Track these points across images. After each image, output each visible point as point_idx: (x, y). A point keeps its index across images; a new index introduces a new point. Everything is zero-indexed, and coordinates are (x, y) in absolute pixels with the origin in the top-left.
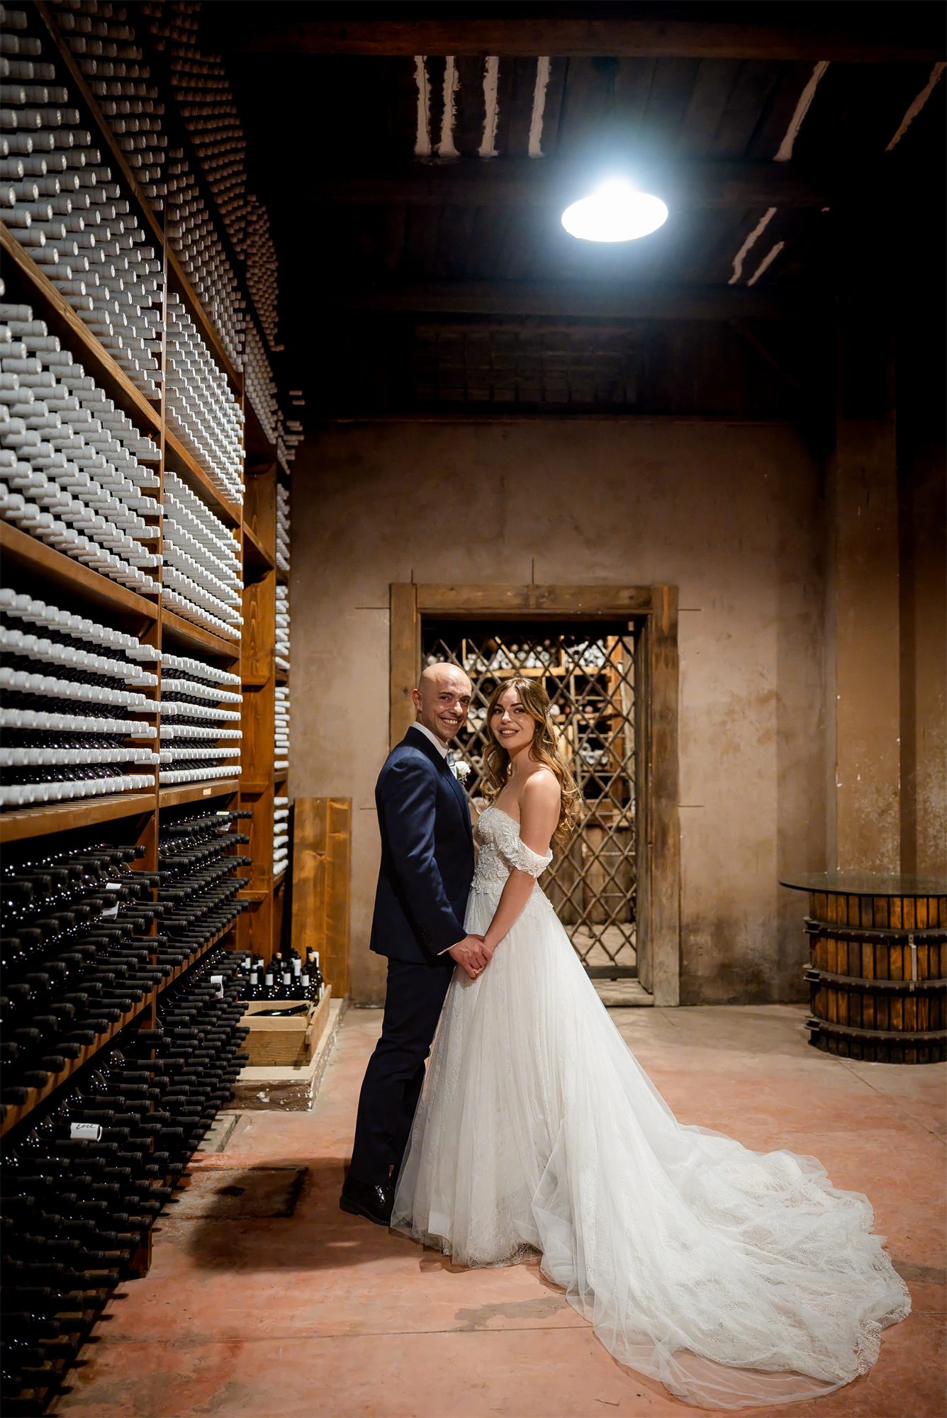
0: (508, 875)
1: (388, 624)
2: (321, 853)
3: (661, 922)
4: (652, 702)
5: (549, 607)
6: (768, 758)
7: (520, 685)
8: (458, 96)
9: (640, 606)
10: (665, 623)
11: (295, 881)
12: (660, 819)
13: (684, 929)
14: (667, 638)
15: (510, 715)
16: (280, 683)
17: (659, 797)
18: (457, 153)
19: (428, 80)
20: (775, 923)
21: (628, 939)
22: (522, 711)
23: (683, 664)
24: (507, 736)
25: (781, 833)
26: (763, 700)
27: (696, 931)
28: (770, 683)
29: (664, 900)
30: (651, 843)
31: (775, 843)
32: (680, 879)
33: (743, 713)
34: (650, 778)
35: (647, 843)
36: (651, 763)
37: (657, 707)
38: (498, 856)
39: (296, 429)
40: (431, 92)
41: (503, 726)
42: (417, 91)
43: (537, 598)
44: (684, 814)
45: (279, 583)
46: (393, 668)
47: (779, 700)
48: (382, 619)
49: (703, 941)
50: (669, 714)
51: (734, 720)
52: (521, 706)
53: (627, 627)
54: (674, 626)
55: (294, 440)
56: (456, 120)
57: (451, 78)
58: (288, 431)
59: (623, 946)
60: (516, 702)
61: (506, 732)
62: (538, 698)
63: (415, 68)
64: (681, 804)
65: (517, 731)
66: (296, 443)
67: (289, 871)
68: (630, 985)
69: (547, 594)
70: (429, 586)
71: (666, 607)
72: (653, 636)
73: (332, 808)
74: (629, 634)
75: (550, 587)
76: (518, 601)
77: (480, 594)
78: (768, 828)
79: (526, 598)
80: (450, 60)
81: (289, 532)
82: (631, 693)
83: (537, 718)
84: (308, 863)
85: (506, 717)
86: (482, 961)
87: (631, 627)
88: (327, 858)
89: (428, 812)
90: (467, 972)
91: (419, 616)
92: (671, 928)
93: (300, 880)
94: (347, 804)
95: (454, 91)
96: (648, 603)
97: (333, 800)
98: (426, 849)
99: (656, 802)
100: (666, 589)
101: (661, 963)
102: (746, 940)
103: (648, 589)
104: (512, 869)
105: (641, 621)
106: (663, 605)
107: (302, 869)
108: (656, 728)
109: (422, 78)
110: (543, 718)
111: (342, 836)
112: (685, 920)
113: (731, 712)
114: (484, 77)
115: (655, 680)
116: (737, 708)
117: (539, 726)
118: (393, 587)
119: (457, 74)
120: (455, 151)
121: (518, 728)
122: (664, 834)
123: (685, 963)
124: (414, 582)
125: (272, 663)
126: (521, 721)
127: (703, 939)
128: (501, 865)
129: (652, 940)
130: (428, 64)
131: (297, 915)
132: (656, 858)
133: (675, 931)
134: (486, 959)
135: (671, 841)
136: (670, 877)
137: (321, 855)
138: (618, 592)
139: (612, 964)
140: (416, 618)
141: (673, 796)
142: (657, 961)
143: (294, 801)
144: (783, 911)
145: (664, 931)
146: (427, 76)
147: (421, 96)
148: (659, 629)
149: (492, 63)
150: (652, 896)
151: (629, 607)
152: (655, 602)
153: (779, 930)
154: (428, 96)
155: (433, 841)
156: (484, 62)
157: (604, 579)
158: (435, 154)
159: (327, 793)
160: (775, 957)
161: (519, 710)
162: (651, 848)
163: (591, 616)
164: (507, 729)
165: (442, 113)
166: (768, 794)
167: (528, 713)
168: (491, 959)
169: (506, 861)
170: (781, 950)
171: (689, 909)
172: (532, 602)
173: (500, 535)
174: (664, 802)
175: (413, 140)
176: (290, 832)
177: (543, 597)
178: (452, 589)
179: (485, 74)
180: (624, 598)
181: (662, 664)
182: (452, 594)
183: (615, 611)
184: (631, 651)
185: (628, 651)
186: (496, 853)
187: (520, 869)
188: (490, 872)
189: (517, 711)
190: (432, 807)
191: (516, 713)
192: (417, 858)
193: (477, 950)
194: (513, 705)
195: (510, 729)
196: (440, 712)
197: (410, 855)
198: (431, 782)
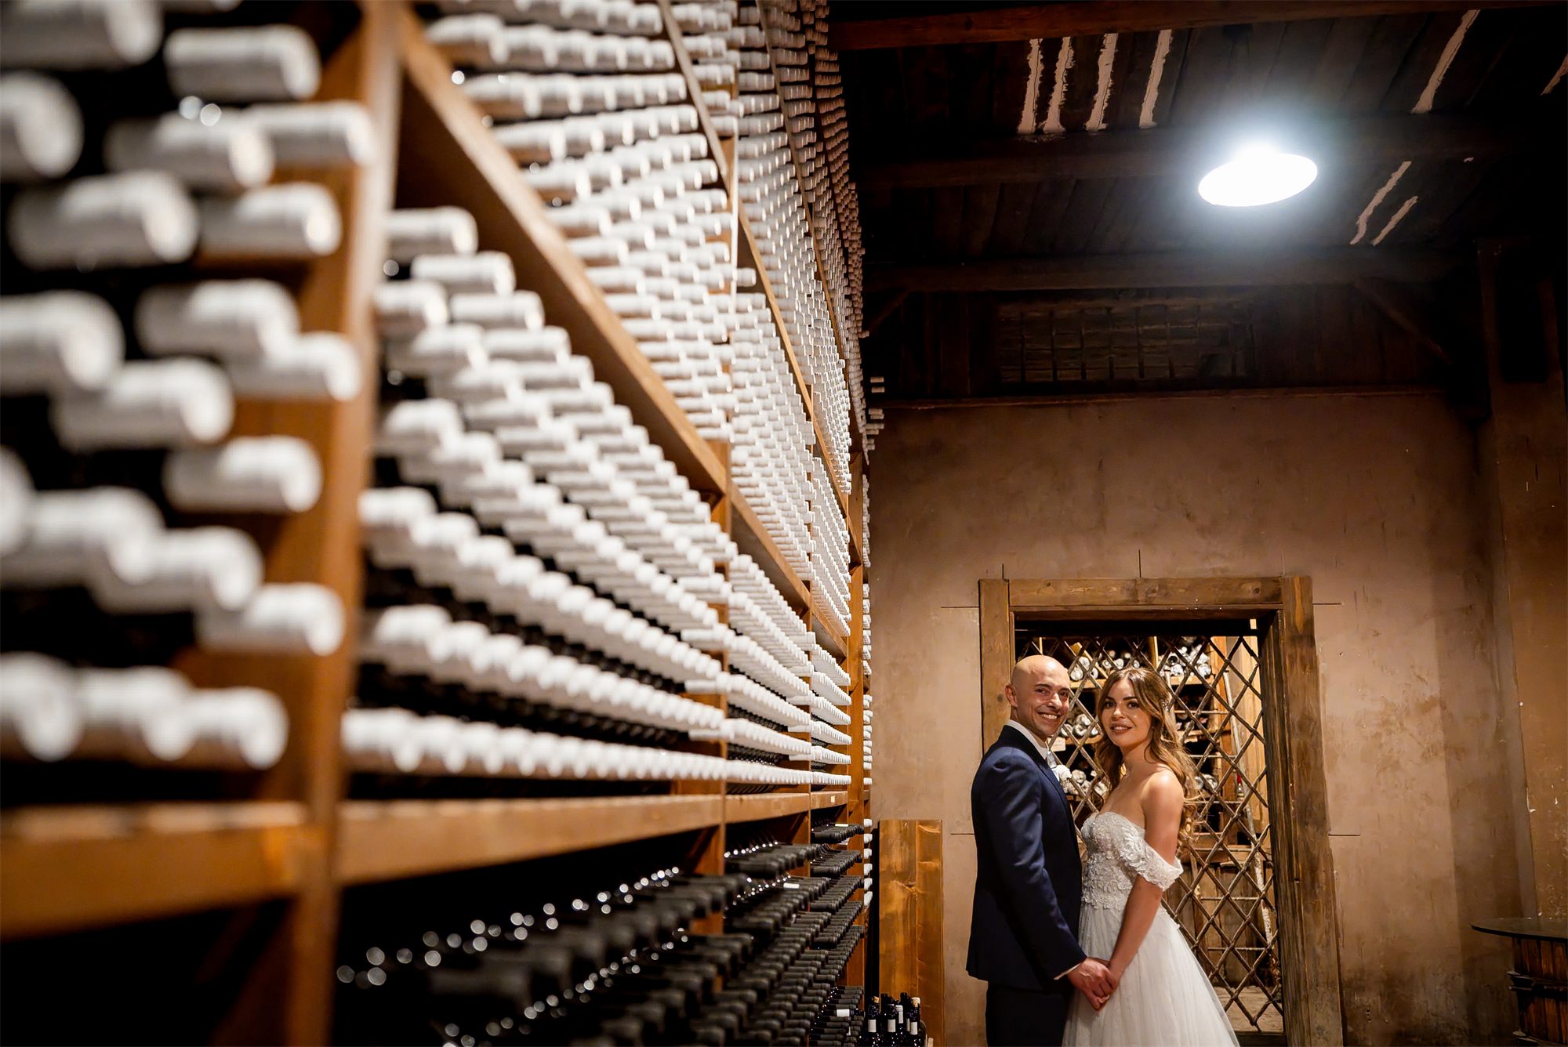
0: (1131, 887)
1: (978, 624)
2: (910, 883)
3: (1317, 975)
4: (1288, 710)
5: (1161, 603)
6: (1435, 777)
7: (1134, 678)
8: (1070, 73)
9: (1269, 600)
10: (1299, 620)
11: (881, 916)
12: (1307, 849)
13: (1347, 987)
14: (1301, 637)
15: (1121, 710)
16: (866, 690)
17: (1304, 824)
18: (1063, 129)
19: (1041, 60)
20: (1461, 981)
21: (1271, 999)
22: (1134, 705)
23: (1323, 667)
24: (1119, 733)
25: (1459, 869)
26: (1425, 708)
27: (1361, 989)
28: (1431, 689)
29: (1319, 950)
30: (1297, 880)
31: (1453, 881)
32: (1337, 925)
33: (1401, 724)
34: (1292, 801)
35: (1292, 879)
36: (1292, 782)
37: (1295, 716)
38: (1118, 865)
39: (877, 418)
40: (1043, 72)
41: (1114, 722)
42: (1028, 71)
43: (1147, 593)
44: (1335, 844)
45: (865, 581)
46: (984, 673)
47: (1444, 707)
48: (971, 619)
49: (1370, 1001)
50: (1310, 724)
51: (1390, 733)
52: (1135, 700)
53: (1249, 625)
54: (1309, 623)
55: (876, 429)
56: (1065, 97)
57: (1065, 57)
58: (869, 420)
59: (1265, 1007)
60: (1130, 696)
61: (1118, 728)
62: (1154, 690)
63: (1030, 50)
64: (1331, 833)
65: (1129, 728)
66: (877, 433)
67: (875, 902)
69: (1157, 589)
70: (1023, 582)
71: (1298, 602)
72: (1285, 635)
73: (921, 831)
74: (1252, 633)
75: (1160, 579)
76: (1124, 597)
77: (1080, 589)
78: (1443, 864)
79: (1134, 593)
80: (1067, 40)
82: (1258, 702)
83: (1153, 714)
84: (896, 897)
85: (1118, 712)
86: (1107, 988)
87: (1253, 624)
88: (917, 889)
89: (1032, 818)
90: (1090, 1001)
91: (1013, 614)
92: (1329, 984)
93: (886, 915)
94: (938, 828)
95: (1066, 69)
96: (1276, 597)
97: (923, 823)
98: (1036, 858)
99: (1301, 830)
100: (1297, 581)
101: (1318, 1028)
102: (1426, 1002)
103: (1275, 580)
104: (1135, 878)
105: (1268, 619)
106: (1294, 600)
107: (890, 901)
108: (1295, 742)
109: (1035, 60)
110: (1160, 714)
111: (933, 864)
112: (1346, 976)
113: (1385, 723)
114: (1101, 53)
115: (1290, 683)
116: (1393, 718)
117: (1157, 723)
118: (983, 584)
119: (1072, 52)
120: (1061, 127)
121: (1131, 725)
122: (1313, 869)
123: (1350, 1029)
124: (1006, 577)
126: (1135, 716)
127: (1370, 999)
128: (1122, 876)
129: (1307, 999)
130: (1043, 47)
131: (885, 956)
132: (1305, 894)
133: (1335, 989)
134: (1111, 985)
135: (1322, 877)
136: (1324, 921)
137: (910, 886)
138: (1241, 584)
139: (1255, 1029)
140: (1009, 618)
141: (1322, 823)
142: (1314, 1026)
143: (879, 824)
144: (1472, 964)
145: (1321, 989)
146: (1041, 57)
147: (1032, 77)
148: (1292, 626)
149: (1111, 40)
150: (1303, 943)
151: (1254, 601)
152: (1285, 597)
153: (1467, 991)
154: (1039, 75)
155: (1042, 849)
156: (1102, 38)
157: (1223, 570)
158: (1039, 131)
159: (915, 813)
160: (1466, 1025)
161: (1133, 704)
162: (1298, 884)
163: (1208, 612)
164: (1119, 726)
165: (1052, 91)
166: (1439, 822)
167: (1143, 709)
168: (1116, 987)
170: (1472, 1015)
171: (1351, 960)
172: (1141, 597)
173: (1102, 523)
174: (1311, 829)
175: (1018, 118)
176: (874, 860)
177: (1154, 591)
178: (1049, 585)
179: (1102, 50)
180: (1248, 591)
181: (1298, 666)
182: (1048, 592)
183: (1236, 606)
184: (1256, 652)
185: (1252, 653)
186: (1115, 862)
187: (1148, 879)
188: (1109, 885)
189: (1130, 706)
190: (1037, 811)
191: (1130, 708)
192: (1025, 867)
193: (1100, 974)
194: (1126, 699)
195: (1123, 726)
196: (1038, 705)
197: (1019, 864)
198: (1036, 784)
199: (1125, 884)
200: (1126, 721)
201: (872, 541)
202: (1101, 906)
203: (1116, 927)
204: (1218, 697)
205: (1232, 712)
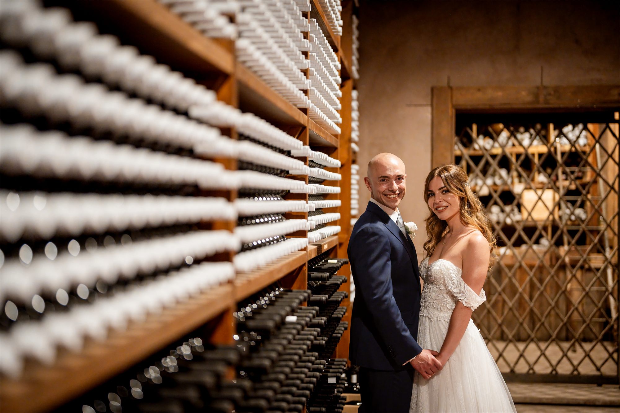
0: (454, 307)
1: (431, 117)
5: (554, 102)
15: (439, 196)
16: (354, 162)
21: (611, 355)
22: (447, 192)
24: (440, 212)
38: (447, 293)
43: (546, 96)
45: (354, 88)
46: (435, 150)
48: (426, 114)
53: (613, 116)
59: (606, 361)
60: (441, 186)
61: (439, 209)
65: (447, 207)
68: (613, 390)
69: (553, 93)
70: (461, 88)
74: (615, 121)
75: (555, 87)
76: (529, 98)
77: (501, 93)
79: (537, 96)
81: (359, 50)
82: (617, 168)
83: (459, 194)
85: (437, 198)
86: (435, 370)
87: (617, 115)
91: (454, 111)
98: (387, 292)
104: (457, 302)
110: (463, 193)
118: (434, 89)
121: (448, 204)
124: (451, 85)
125: (350, 148)
126: (449, 199)
128: (450, 300)
138: (609, 90)
139: (597, 373)
140: (451, 113)
155: (391, 285)
157: (597, 81)
164: (440, 207)
167: (452, 192)
169: (453, 297)
172: (541, 99)
177: (550, 94)
178: (479, 90)
180: (614, 95)
182: (479, 95)
183: (605, 105)
184: (617, 134)
185: (614, 135)
186: (445, 292)
187: (465, 305)
188: (442, 305)
189: (444, 192)
190: (388, 260)
191: (443, 194)
192: (380, 299)
193: (430, 362)
194: (440, 189)
195: (444, 207)
196: (383, 191)
197: (375, 297)
198: (386, 244)
199: (451, 305)
200: (445, 204)
201: (359, 60)
202: (435, 319)
203: (445, 332)
204: (590, 165)
205: (599, 175)
